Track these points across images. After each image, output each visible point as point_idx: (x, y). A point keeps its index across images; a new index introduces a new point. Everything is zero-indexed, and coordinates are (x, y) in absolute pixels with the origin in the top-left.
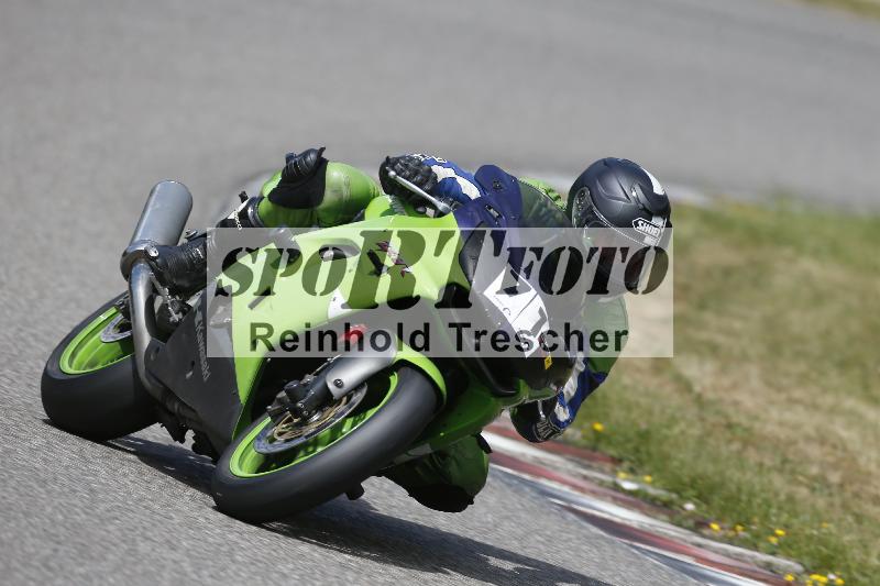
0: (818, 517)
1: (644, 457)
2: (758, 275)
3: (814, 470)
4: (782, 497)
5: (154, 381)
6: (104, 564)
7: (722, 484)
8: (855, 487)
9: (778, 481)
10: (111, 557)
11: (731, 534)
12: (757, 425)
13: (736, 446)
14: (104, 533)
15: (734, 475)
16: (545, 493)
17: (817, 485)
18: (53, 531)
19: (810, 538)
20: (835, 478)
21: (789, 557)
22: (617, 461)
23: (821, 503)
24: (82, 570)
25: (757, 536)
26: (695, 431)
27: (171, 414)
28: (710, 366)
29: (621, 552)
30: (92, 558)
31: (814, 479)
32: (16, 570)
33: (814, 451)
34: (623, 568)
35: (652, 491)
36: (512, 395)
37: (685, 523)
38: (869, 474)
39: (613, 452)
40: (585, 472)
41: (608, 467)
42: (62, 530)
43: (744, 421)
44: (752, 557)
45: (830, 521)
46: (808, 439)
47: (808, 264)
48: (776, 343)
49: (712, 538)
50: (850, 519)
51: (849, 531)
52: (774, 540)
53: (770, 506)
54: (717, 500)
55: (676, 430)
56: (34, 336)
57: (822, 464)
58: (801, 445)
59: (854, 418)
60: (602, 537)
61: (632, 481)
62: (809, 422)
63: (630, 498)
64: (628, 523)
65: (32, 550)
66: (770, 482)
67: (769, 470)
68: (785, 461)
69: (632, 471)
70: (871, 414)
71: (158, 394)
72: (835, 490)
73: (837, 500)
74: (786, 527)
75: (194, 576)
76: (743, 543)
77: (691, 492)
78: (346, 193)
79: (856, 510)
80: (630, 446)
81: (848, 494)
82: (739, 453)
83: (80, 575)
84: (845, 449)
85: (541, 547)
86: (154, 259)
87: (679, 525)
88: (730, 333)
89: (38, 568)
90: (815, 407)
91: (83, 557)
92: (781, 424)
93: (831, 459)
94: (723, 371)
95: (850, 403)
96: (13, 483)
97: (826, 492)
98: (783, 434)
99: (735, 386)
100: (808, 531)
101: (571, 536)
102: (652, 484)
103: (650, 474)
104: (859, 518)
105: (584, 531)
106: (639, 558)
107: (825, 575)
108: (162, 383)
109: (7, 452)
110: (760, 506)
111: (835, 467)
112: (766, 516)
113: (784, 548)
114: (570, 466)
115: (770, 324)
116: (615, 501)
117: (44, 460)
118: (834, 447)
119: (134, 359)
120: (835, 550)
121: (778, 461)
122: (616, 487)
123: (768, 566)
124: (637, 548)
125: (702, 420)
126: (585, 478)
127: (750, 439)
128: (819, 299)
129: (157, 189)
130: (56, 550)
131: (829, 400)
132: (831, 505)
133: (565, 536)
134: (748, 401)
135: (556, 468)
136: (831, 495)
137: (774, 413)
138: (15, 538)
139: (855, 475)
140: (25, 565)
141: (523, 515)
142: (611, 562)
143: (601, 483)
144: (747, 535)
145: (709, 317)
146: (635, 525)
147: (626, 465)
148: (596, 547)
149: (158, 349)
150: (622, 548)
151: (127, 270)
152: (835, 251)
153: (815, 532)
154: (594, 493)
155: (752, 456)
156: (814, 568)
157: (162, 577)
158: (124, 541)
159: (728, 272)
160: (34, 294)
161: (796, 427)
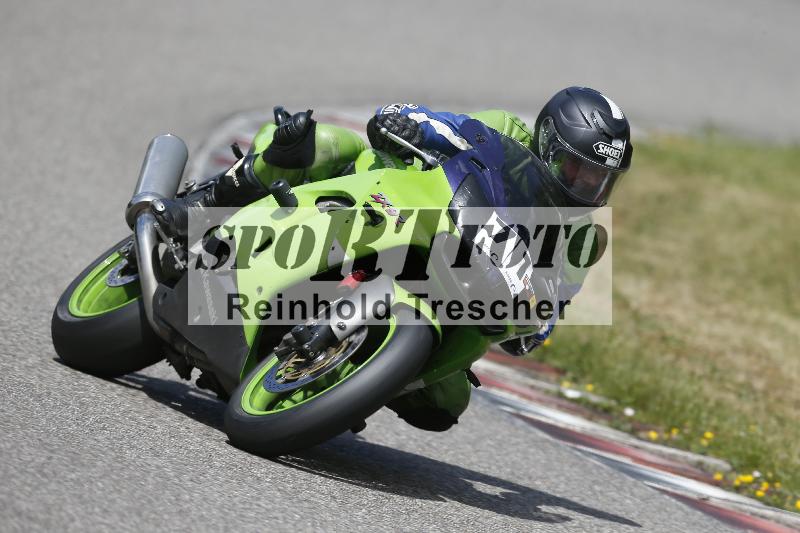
0: (745, 421)
1: (586, 368)
2: (690, 201)
3: (741, 378)
4: (711, 404)
5: (162, 323)
6: (94, 470)
7: (656, 392)
8: (779, 393)
9: (708, 389)
10: (99, 463)
11: (666, 436)
12: (689, 339)
13: (670, 357)
14: (93, 442)
15: (667, 383)
16: (495, 401)
17: (744, 392)
18: (48, 441)
19: (738, 439)
20: (759, 384)
21: (718, 456)
22: (561, 372)
23: (747, 407)
24: (73, 476)
25: (689, 438)
26: (633, 344)
27: (179, 354)
28: (646, 285)
29: (565, 454)
30: (83, 465)
31: (741, 385)
32: (13, 476)
33: (741, 361)
34: (566, 468)
35: (594, 399)
36: (501, 333)
37: (623, 427)
38: (791, 381)
39: (557, 363)
40: (532, 382)
41: (553, 377)
42: (55, 439)
43: (678, 335)
44: (685, 458)
45: (756, 423)
46: (735, 350)
47: (736, 192)
48: (706, 264)
49: (649, 440)
50: (774, 422)
51: (775, 432)
52: (704, 443)
53: (700, 411)
54: (653, 406)
55: (615, 343)
56: (30, 264)
57: (748, 373)
58: (729, 356)
59: (777, 331)
60: (548, 441)
61: (576, 389)
62: (736, 334)
63: (573, 405)
64: (571, 428)
65: (29, 458)
66: (701, 389)
67: (700, 378)
68: (714, 370)
69: (575, 380)
70: (793, 326)
71: (166, 335)
72: (760, 395)
73: (762, 405)
74: (716, 430)
75: (176, 481)
76: (676, 445)
77: (629, 399)
78: (335, 153)
79: (780, 414)
80: (573, 358)
81: (772, 400)
82: (673, 364)
83: (72, 480)
84: (768, 358)
85: (493, 450)
86: (161, 213)
87: (617, 428)
88: (663, 253)
89: (34, 475)
90: (740, 321)
91: (74, 465)
92: (711, 336)
93: (756, 368)
94: (658, 288)
95: (773, 316)
96: (11, 397)
97: (752, 397)
98: (712, 345)
99: (668, 303)
100: (735, 433)
101: (519, 440)
102: (594, 392)
103: (592, 382)
104: (782, 421)
105: (532, 436)
106: (581, 460)
107: (750, 473)
108: (170, 325)
109: (6, 369)
110: (692, 411)
111: (760, 374)
112: (697, 420)
113: (715, 448)
114: (519, 377)
115: (701, 245)
116: (560, 407)
117: (39, 376)
118: (759, 356)
119: (141, 302)
120: (761, 449)
121: (708, 370)
122: (561, 396)
123: (700, 465)
124: (580, 450)
125: (639, 333)
126: (532, 387)
127: (682, 351)
128: (745, 222)
129: (156, 141)
130: (50, 458)
131: (754, 314)
132: (756, 410)
133: (514, 440)
134: (680, 316)
135: (505, 379)
136: (756, 400)
137: (704, 327)
138: (13, 447)
139: (778, 382)
140: (22, 472)
141: (475, 421)
142: (556, 463)
143: (547, 392)
144: (680, 438)
145: (644, 240)
146: (578, 429)
147: (570, 375)
148: (543, 450)
149: (165, 295)
150: (566, 451)
151: (132, 220)
152: (759, 178)
153: (742, 434)
154: (540, 401)
155: (685, 366)
156: (742, 466)
157: (146, 480)
158: (112, 450)
159: (661, 199)
160: (29, 226)
161: (725, 339)
